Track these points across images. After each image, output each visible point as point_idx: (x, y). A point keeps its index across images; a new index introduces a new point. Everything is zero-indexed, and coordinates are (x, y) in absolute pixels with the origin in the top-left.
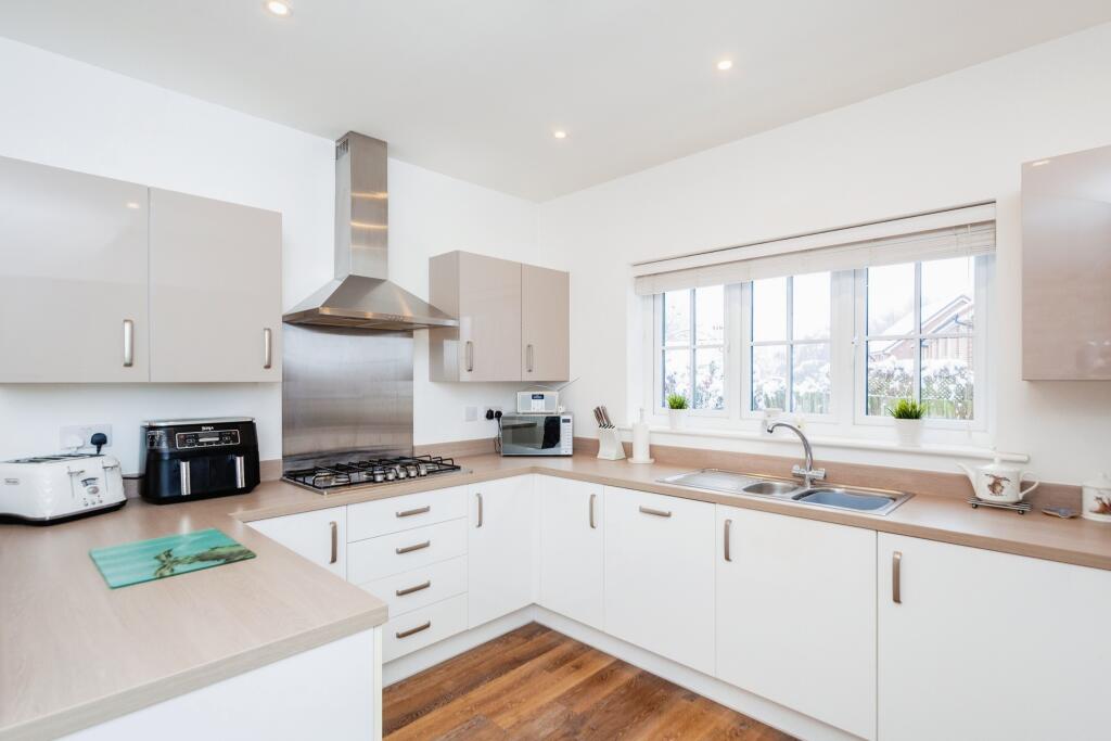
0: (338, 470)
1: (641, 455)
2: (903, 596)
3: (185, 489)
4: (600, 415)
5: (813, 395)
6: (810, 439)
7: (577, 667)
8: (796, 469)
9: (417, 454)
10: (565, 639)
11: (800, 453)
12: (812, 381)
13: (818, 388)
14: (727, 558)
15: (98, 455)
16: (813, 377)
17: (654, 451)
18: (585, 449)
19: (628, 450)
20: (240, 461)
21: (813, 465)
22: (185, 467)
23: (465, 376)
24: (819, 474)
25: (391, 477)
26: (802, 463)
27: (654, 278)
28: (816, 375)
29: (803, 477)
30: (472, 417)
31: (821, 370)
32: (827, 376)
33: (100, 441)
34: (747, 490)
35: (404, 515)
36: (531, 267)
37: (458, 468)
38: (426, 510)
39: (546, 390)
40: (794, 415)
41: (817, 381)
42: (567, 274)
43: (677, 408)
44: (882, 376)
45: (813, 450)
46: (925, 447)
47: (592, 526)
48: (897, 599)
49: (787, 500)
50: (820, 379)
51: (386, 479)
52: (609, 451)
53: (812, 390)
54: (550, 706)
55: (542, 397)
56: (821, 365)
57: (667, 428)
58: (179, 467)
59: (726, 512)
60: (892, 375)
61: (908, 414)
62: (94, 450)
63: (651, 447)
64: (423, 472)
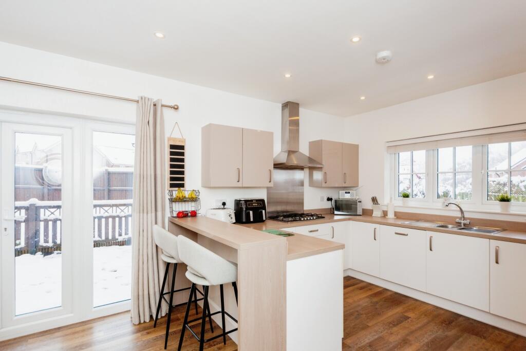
0: (285, 216)
1: (391, 215)
2: (500, 261)
3: (252, 220)
4: (374, 200)
5: (463, 193)
6: (463, 209)
7: (370, 289)
8: (458, 220)
9: (305, 213)
10: (362, 281)
11: (459, 215)
12: (463, 187)
13: (465, 190)
14: (431, 250)
15: (224, 208)
16: (462, 184)
17: (396, 214)
18: (367, 213)
19: (385, 214)
20: (264, 211)
21: (464, 219)
22: (251, 212)
23: (324, 185)
24: (467, 222)
25: (305, 219)
26: (460, 219)
27: (395, 147)
28: (464, 183)
29: (460, 223)
30: (322, 199)
31: (467, 181)
32: (471, 184)
33: (224, 204)
34: (438, 227)
35: (311, 231)
36: (345, 144)
37: (324, 217)
38: (317, 230)
39: (351, 190)
40: (457, 200)
41: (465, 186)
42: (358, 145)
43: (406, 197)
44: (500, 185)
45: (464, 213)
46: (512, 212)
47: (375, 239)
48: (497, 262)
49: (455, 230)
50: (467, 186)
51: (304, 220)
52: (377, 213)
53: (463, 191)
54: (364, 298)
55: (349, 193)
56: (467, 179)
57: (402, 205)
58: (249, 213)
59: (430, 233)
60: (506, 184)
61: (505, 200)
62: (222, 207)
63: (395, 212)
64: (314, 218)
